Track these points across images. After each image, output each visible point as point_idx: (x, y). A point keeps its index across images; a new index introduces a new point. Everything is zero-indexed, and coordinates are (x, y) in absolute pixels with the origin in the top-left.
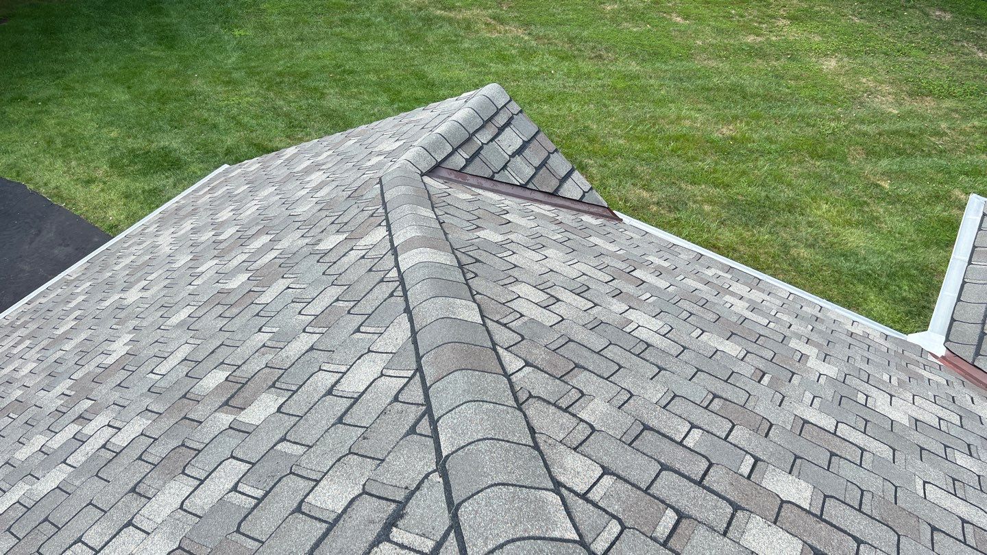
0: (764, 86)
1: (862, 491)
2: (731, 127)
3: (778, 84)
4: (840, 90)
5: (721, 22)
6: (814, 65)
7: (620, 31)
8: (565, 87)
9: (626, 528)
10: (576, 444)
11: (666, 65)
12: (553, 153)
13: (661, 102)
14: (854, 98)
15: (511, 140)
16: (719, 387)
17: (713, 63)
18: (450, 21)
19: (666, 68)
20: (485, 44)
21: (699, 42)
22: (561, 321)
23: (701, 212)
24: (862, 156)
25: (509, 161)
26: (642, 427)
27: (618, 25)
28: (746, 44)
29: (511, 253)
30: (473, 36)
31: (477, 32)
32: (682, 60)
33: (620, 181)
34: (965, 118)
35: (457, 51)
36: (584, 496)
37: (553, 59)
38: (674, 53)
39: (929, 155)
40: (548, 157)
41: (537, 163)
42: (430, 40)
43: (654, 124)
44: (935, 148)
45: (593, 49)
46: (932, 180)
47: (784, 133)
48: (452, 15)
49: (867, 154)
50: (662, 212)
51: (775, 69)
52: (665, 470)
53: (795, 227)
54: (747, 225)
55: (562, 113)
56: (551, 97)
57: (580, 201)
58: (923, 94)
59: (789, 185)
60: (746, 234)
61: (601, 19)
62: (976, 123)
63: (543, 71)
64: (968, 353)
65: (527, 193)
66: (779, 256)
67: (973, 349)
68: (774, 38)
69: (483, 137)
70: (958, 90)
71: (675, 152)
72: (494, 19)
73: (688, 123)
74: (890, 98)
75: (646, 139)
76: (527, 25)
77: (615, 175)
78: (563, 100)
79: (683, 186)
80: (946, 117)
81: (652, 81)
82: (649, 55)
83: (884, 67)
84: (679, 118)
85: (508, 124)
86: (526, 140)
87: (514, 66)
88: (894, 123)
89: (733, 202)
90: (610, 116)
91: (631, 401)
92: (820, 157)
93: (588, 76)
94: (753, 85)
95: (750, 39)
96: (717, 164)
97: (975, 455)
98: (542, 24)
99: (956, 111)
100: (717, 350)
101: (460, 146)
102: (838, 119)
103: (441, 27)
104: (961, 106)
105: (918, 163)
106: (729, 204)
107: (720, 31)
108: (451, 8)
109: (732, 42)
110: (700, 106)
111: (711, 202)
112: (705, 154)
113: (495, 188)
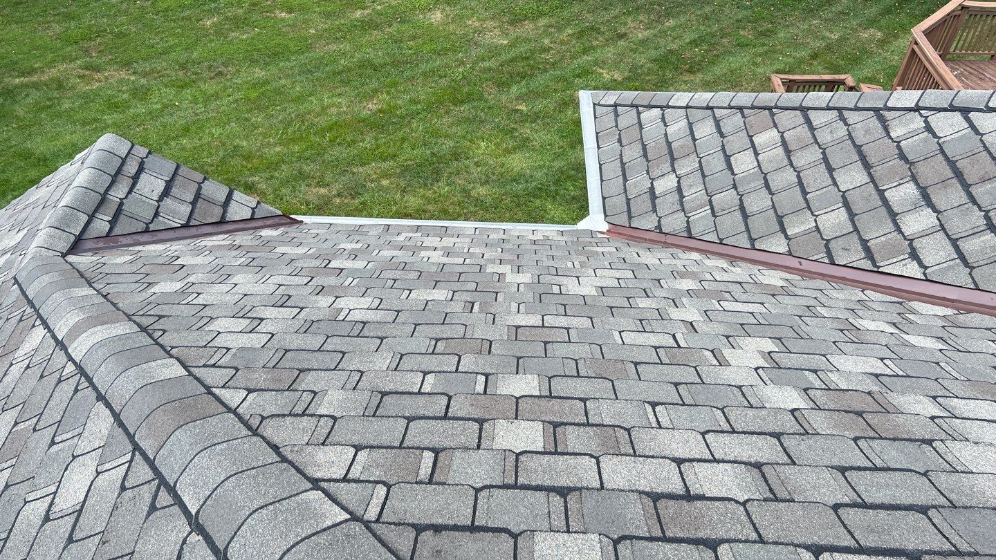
0: (388, 54)
1: (576, 360)
2: (375, 102)
3: (399, 48)
4: (453, 37)
5: (325, 6)
6: (423, 22)
7: (230, 43)
8: (197, 115)
9: (391, 486)
10: (322, 439)
11: (290, 62)
12: (203, 182)
13: (299, 99)
14: (469, 41)
15: (151, 185)
16: (438, 331)
17: (334, 47)
18: (36, 86)
19: (291, 64)
20: (87, 98)
21: (312, 31)
22: (272, 337)
23: (381, 189)
24: (494, 90)
25: (159, 207)
26: (380, 396)
27: (226, 37)
28: (357, 20)
29: (197, 295)
30: (70, 94)
31: (73, 88)
32: (303, 53)
33: (293, 187)
34: (560, 29)
35: (59, 115)
36: (345, 479)
37: (171, 92)
38: (292, 48)
39: (546, 70)
40: (200, 188)
41: (190, 197)
42: (21, 113)
43: (303, 122)
44: (548, 63)
45: (210, 68)
46: (555, 91)
47: (423, 92)
48: (35, 78)
49: (498, 87)
50: (346, 201)
51: (391, 36)
52: (412, 421)
53: (467, 171)
54: (426, 185)
55: (204, 141)
56: (186, 130)
57: (252, 219)
58: (521, 20)
59: (447, 136)
60: (429, 193)
61: (205, 36)
62: (570, 31)
63: (166, 106)
64: (623, 220)
65: (193, 231)
66: (463, 202)
67: (625, 216)
68: (379, 7)
69: (119, 192)
70: (545, 8)
71: (334, 141)
72: (87, 69)
73: (334, 110)
74: (497, 31)
75: (301, 139)
76: (127, 64)
77: (285, 183)
78: (201, 128)
79: (355, 170)
80: (546, 33)
81: (283, 82)
82: (269, 57)
83: (481, 6)
84: (324, 109)
85: (141, 169)
86: (168, 179)
87: (131, 111)
88: (509, 53)
89: (405, 169)
90: (256, 128)
91: (364, 378)
92: (462, 102)
93: (217, 96)
94: (379, 56)
95: (358, 14)
96: (376, 139)
97: (650, 295)
98: (144, 60)
99: (551, 26)
100: (427, 301)
101: (96, 211)
102: (462, 63)
103: (27, 95)
104: (553, 21)
105: (541, 80)
106: (403, 172)
107: (327, 15)
108: (32, 72)
109: (343, 22)
110: (338, 91)
111: (386, 175)
112: (362, 133)
113: (155, 238)
